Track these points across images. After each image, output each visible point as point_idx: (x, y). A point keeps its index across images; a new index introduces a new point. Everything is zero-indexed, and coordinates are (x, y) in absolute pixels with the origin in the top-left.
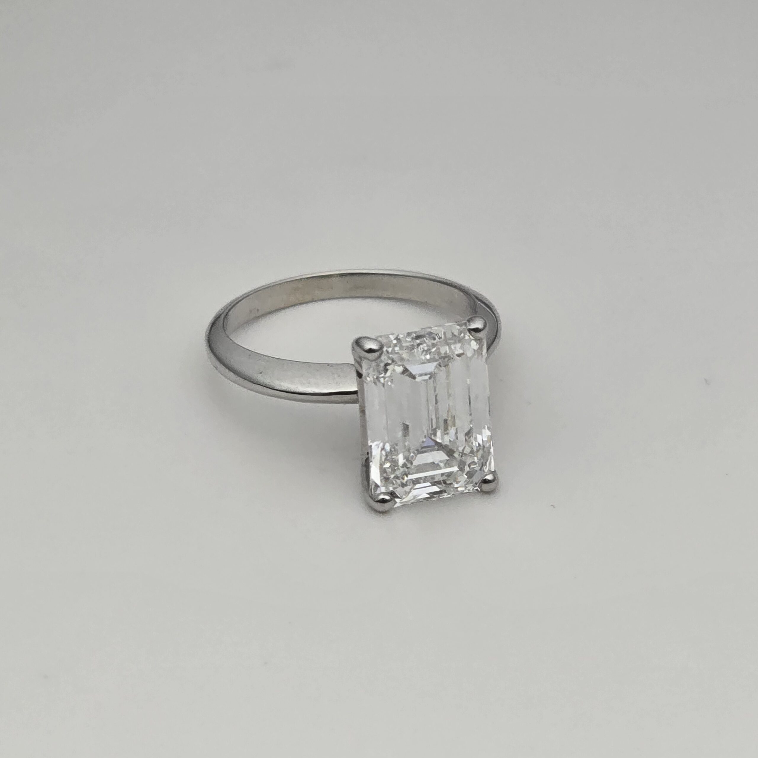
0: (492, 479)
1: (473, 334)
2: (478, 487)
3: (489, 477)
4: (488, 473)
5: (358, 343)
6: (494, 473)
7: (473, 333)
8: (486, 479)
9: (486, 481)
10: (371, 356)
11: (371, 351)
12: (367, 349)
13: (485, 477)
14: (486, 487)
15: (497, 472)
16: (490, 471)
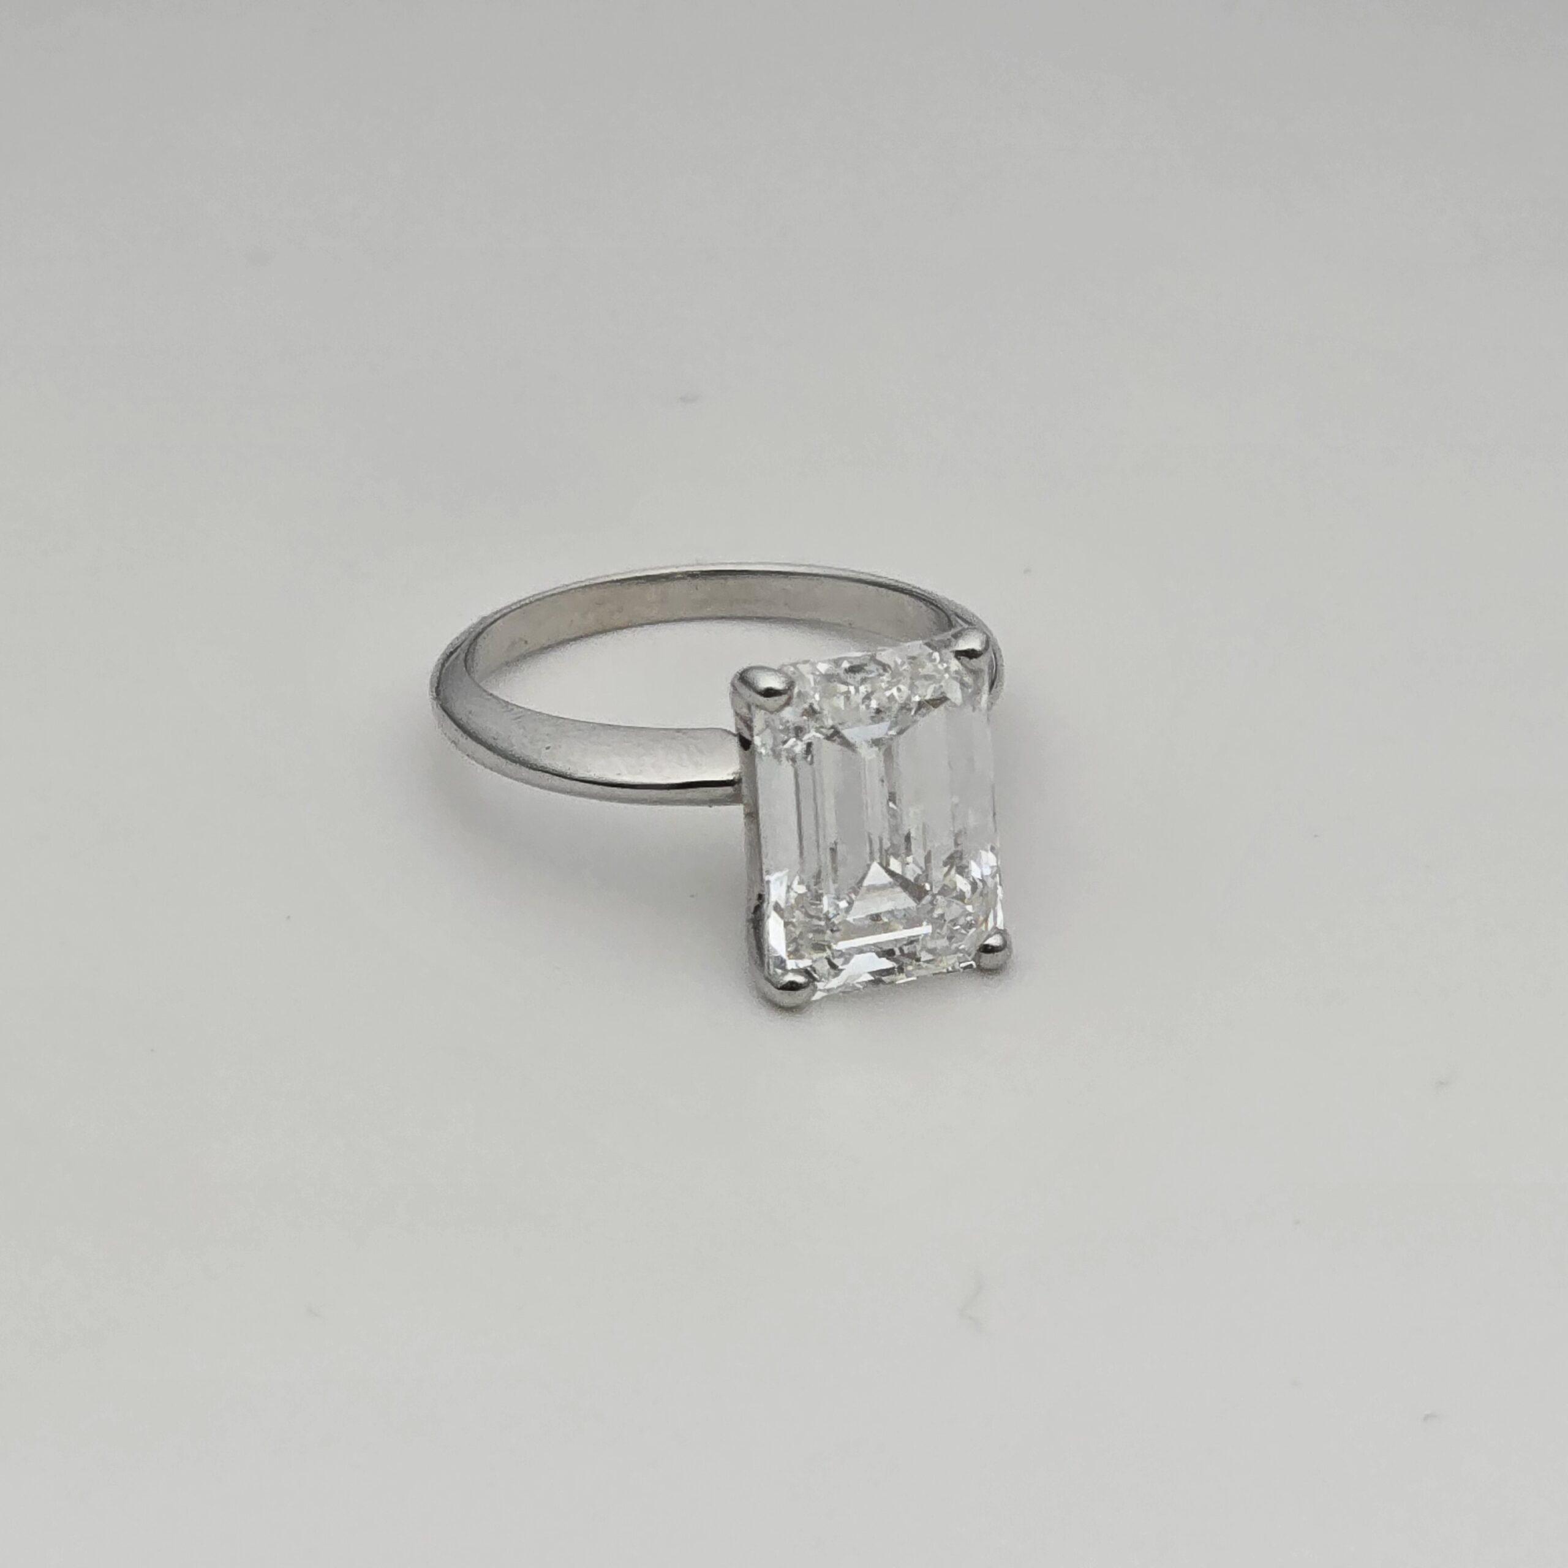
0: (998, 945)
1: (964, 662)
2: (973, 960)
3: (995, 941)
4: (993, 933)
5: (744, 678)
6: (1002, 933)
7: (965, 660)
8: (987, 946)
9: (987, 949)
10: (771, 702)
11: (769, 693)
12: (763, 689)
13: (985, 940)
14: (988, 960)
15: (1009, 931)
16: (996, 928)
